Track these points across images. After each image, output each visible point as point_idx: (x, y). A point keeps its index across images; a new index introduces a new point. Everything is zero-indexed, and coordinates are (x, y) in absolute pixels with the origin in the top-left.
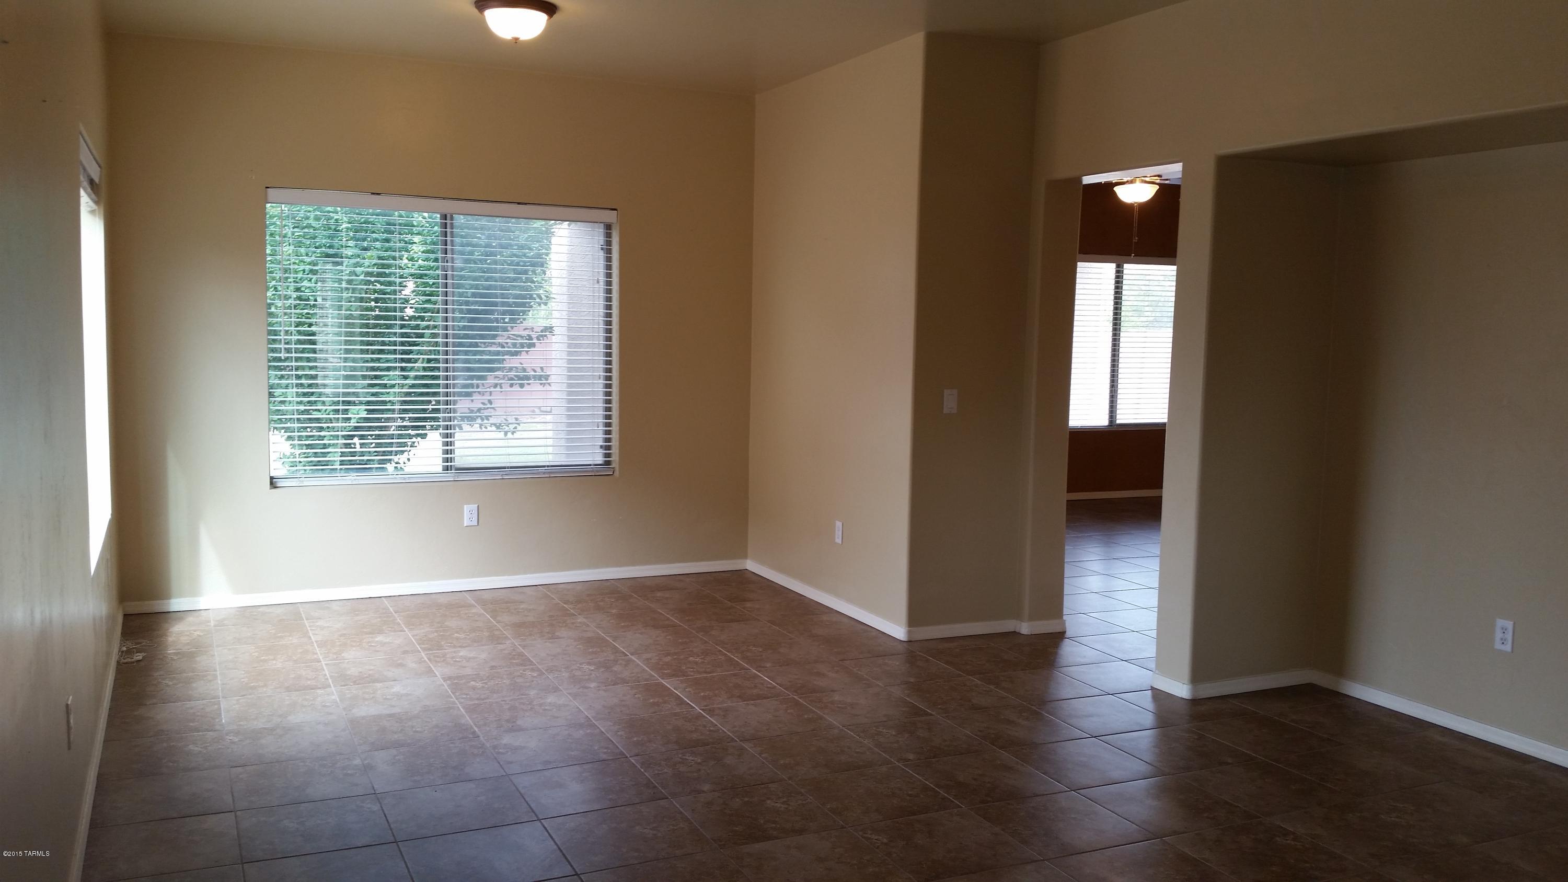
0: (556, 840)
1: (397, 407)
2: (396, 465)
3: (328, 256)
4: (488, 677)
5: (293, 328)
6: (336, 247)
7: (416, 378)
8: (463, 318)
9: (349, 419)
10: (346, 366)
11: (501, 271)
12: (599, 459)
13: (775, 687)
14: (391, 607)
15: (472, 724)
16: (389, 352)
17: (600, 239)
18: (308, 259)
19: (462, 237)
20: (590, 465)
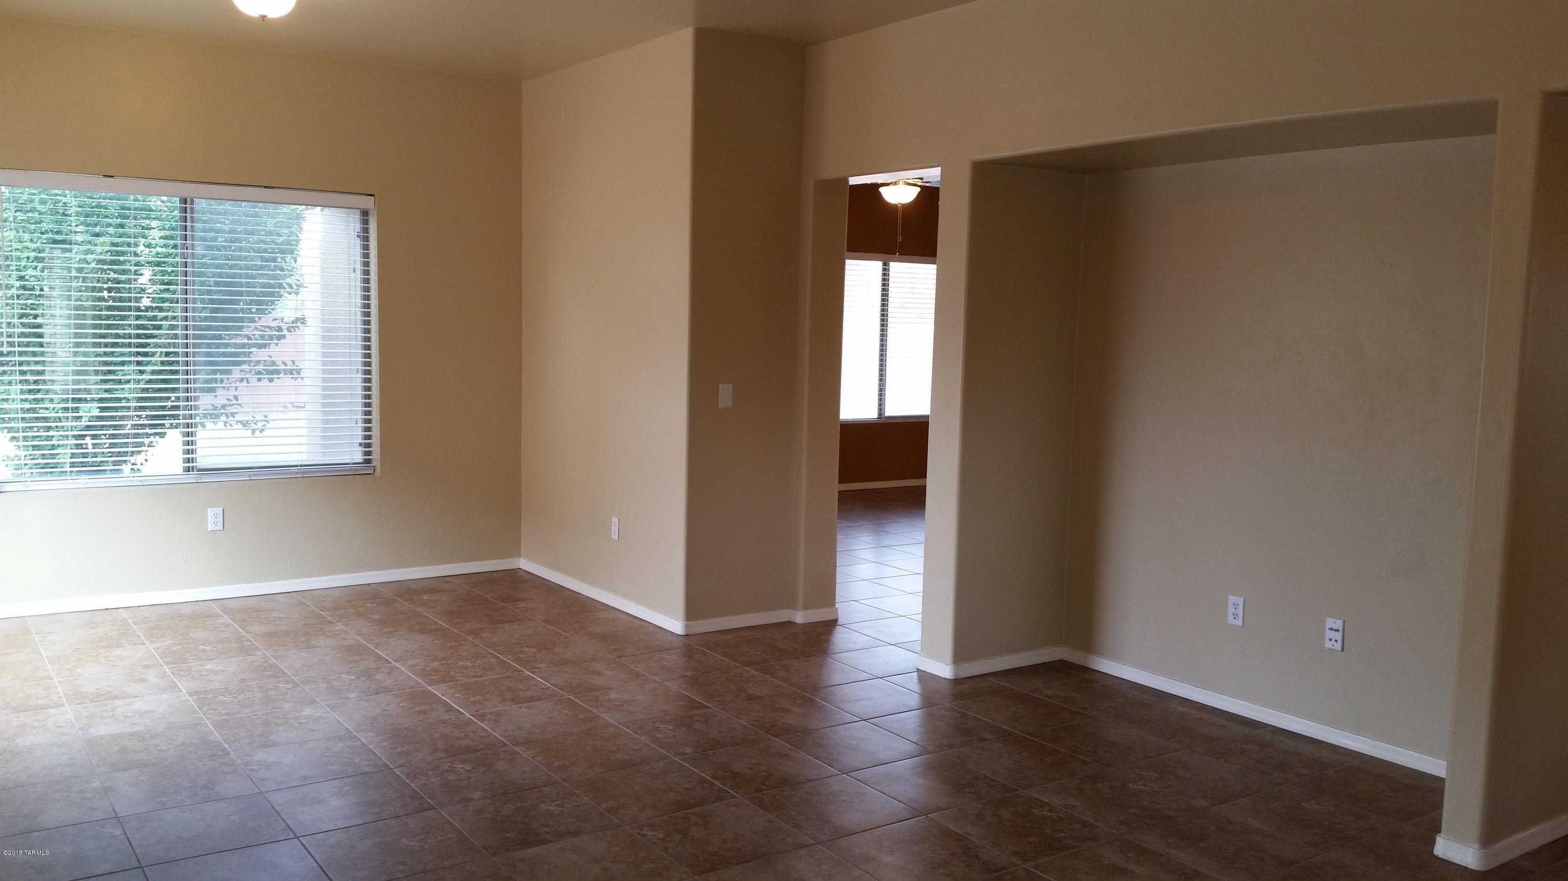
0: (316, 858)
1: (133, 404)
2: (133, 467)
3: (55, 242)
4: (237, 691)
5: (15, 321)
6: (65, 233)
7: (153, 372)
8: (204, 308)
9: (80, 417)
10: (75, 361)
11: (246, 258)
12: (359, 457)
13: (550, 688)
14: (129, 618)
15: (222, 741)
16: (123, 345)
17: (358, 226)
18: (33, 246)
19: (204, 222)
20: (349, 464)
